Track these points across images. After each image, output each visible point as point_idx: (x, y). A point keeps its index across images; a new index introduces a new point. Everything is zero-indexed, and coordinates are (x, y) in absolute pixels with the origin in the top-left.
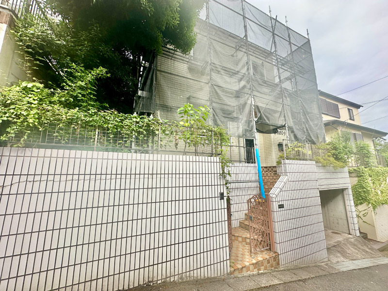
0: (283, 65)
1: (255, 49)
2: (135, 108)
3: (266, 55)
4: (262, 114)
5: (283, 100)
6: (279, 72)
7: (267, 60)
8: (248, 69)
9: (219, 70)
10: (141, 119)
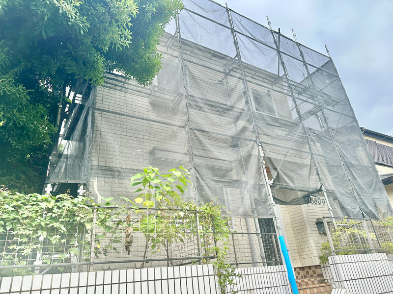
0: (300, 93)
1: (254, 73)
2: (48, 177)
3: (273, 80)
4: (280, 172)
5: (310, 147)
6: (295, 104)
7: (275, 88)
8: (247, 102)
9: (201, 105)
10: (57, 201)
